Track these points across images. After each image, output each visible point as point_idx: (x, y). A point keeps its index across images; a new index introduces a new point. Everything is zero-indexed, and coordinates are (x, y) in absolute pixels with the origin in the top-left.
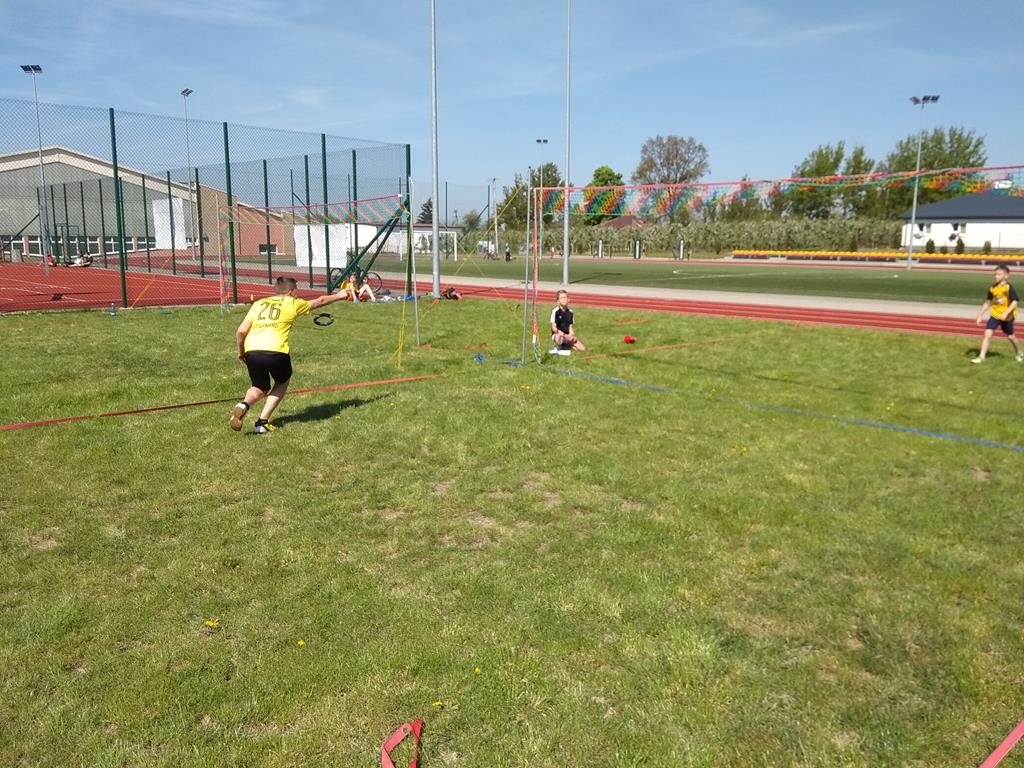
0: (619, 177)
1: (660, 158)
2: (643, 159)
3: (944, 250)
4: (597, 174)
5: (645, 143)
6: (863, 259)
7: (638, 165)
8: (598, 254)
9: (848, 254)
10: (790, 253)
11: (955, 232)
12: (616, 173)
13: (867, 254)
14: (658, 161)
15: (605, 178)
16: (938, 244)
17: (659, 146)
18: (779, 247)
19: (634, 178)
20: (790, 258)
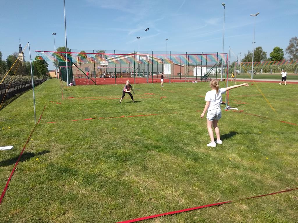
0: (282, 50)
1: (296, 43)
2: (290, 44)
4: (275, 49)
5: (291, 39)
7: (288, 46)
8: (270, 73)
12: (281, 49)
14: (295, 45)
15: (277, 50)
17: (296, 40)
19: (287, 50)
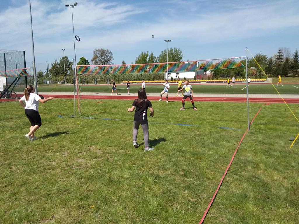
1: (99, 55)
2: (94, 55)
3: (175, 80)
5: (94, 51)
6: (156, 83)
7: (93, 57)
9: (152, 81)
10: (138, 82)
11: (177, 75)
12: (86, 59)
13: (157, 81)
16: (173, 78)
17: (98, 51)
18: (134, 80)
19: (92, 61)
20: (138, 83)
